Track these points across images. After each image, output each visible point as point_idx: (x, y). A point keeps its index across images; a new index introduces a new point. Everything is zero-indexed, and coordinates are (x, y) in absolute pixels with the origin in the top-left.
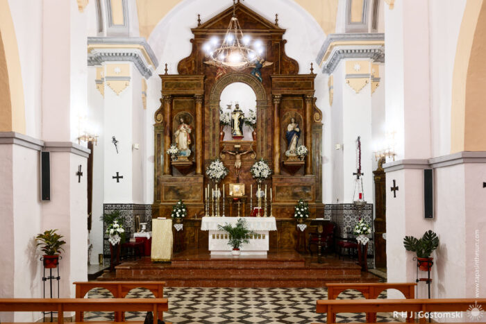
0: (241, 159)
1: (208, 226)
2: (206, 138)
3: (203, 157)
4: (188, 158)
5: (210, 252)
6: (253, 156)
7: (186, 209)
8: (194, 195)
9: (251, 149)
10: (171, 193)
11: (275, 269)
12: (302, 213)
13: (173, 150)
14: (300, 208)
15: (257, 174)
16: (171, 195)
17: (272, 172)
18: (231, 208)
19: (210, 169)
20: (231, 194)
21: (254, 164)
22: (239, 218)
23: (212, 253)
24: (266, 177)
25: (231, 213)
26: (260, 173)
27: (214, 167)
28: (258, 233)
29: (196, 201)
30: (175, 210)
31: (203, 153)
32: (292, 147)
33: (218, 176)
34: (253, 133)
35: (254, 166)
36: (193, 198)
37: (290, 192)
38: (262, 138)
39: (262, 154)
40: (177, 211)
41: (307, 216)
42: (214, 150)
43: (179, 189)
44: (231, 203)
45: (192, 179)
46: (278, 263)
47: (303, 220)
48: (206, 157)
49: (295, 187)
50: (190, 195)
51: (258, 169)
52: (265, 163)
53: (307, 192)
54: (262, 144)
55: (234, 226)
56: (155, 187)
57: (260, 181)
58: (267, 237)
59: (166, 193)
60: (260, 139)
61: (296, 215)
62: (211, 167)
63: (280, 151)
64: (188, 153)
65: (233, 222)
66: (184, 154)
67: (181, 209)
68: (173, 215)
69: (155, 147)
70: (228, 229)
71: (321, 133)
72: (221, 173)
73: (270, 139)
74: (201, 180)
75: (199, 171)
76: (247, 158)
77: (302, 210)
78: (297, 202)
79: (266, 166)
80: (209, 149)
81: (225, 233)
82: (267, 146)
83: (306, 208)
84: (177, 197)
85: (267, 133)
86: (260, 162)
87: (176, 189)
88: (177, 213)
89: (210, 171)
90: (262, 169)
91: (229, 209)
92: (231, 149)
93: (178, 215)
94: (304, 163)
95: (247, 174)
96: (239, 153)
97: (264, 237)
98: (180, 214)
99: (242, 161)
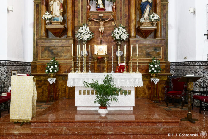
0: (104, 25)
1: (74, 82)
2: (76, 8)
3: (73, 23)
4: (61, 23)
5: (77, 107)
6: (113, 23)
7: (59, 66)
8: (65, 54)
9: (112, 17)
10: (46, 52)
11: (150, 134)
12: (156, 69)
13: (47, 16)
14: (154, 65)
15: (117, 37)
16: (46, 54)
17: (129, 36)
18: (96, 65)
19: (78, 33)
20: (96, 53)
21: (115, 29)
22: (105, 74)
23: (78, 109)
24: (125, 39)
25: (96, 68)
26: (120, 36)
27: (82, 31)
28: (124, 89)
29: (67, 59)
30: (48, 67)
31: (73, 20)
32: (146, 15)
33: (85, 38)
34: (112, 7)
35: (115, 31)
36: (65, 56)
37: (144, 52)
38: (121, 8)
39: (121, 22)
40: (50, 67)
41: (160, 71)
42: (82, 17)
43: (53, 49)
44: (96, 60)
45: (64, 41)
46: (150, 124)
47: (156, 75)
48: (76, 23)
49: (149, 47)
50: (63, 54)
51: (118, 33)
52: (124, 28)
53: (157, 51)
54: (121, 14)
55: (100, 82)
56: (34, 47)
57: (120, 43)
58: (133, 93)
59: (43, 52)
60: (119, 10)
61: (150, 71)
62: (80, 31)
63: (136, 19)
64: (61, 19)
65: (99, 78)
66: (57, 20)
67: (54, 65)
68: (46, 71)
69: (34, 15)
70: (94, 86)
71: (168, 5)
72: (88, 36)
73: (127, 10)
74: (71, 41)
75: (70, 34)
76: (108, 25)
77: (156, 66)
78: (151, 60)
79: (124, 31)
80: (78, 17)
81: (91, 89)
82: (125, 15)
83: (158, 65)
84: (51, 55)
85: (125, 5)
86: (120, 27)
87: (50, 49)
88: (50, 69)
89: (79, 34)
90: (121, 33)
91: (95, 66)
92: (96, 17)
93: (51, 71)
94: (156, 27)
95: (109, 37)
96: (103, 20)
97: (130, 93)
98: (53, 70)
99: (105, 27)
